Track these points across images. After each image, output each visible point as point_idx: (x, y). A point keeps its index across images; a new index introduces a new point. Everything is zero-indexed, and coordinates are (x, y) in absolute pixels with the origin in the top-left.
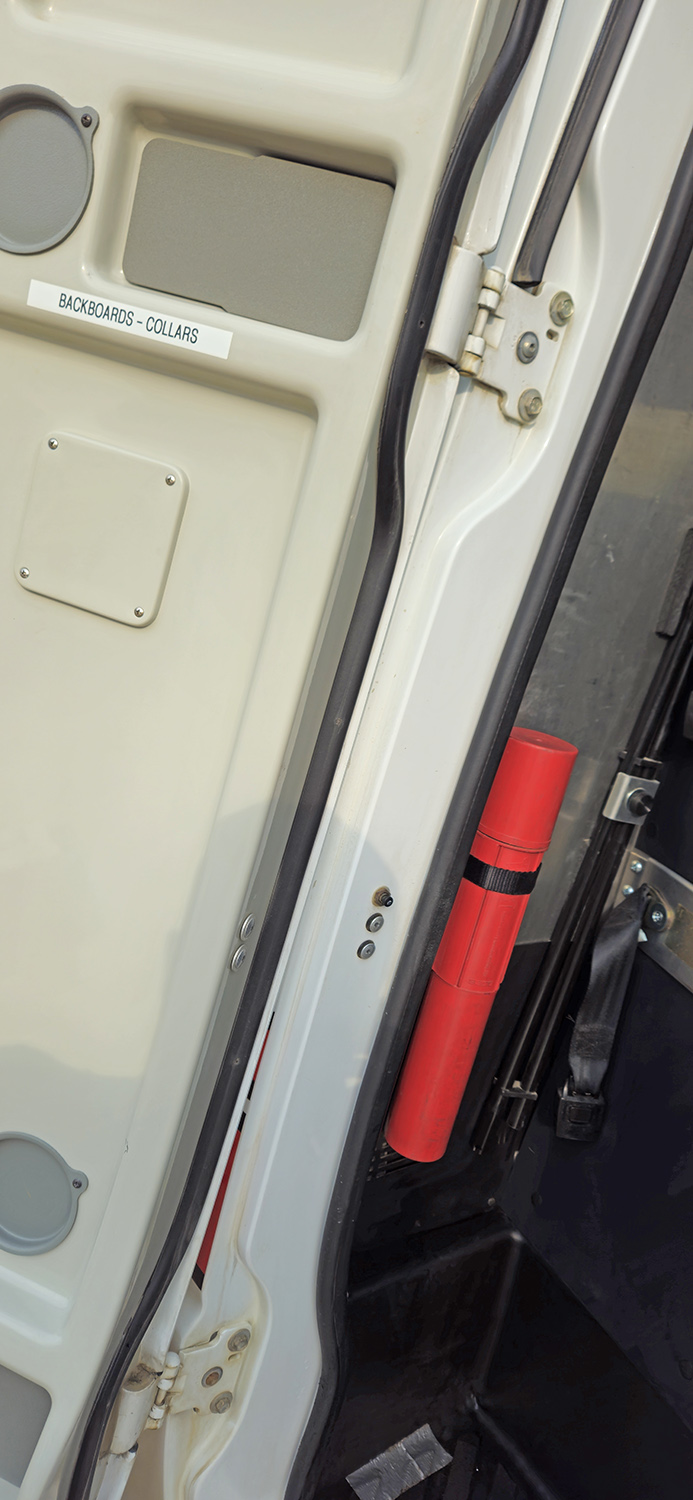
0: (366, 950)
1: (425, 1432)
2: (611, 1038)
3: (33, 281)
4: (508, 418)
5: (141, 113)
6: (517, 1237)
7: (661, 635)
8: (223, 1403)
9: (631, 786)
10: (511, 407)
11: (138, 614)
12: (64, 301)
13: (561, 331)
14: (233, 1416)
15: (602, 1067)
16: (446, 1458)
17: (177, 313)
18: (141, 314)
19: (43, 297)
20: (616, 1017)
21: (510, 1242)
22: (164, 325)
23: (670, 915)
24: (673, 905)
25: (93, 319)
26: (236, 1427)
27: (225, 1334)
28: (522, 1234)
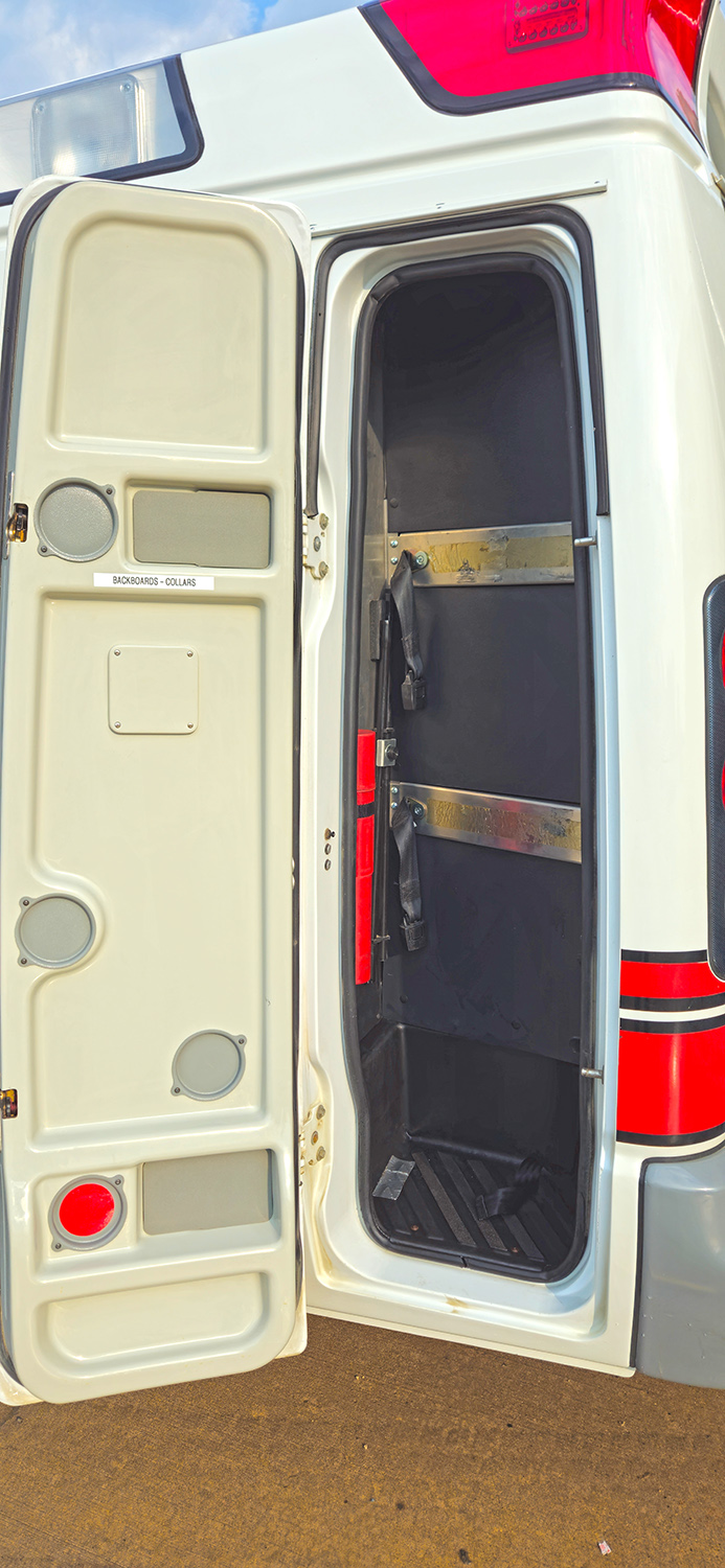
0: (327, 865)
1: (393, 1160)
2: (418, 885)
3: (95, 574)
4: (315, 578)
5: (132, 482)
6: (401, 1027)
7: (373, 660)
8: (321, 1155)
9: (386, 745)
10: (317, 573)
11: (190, 727)
12: (116, 580)
13: (325, 531)
14: (327, 1161)
15: (418, 902)
16: (412, 1164)
17: (182, 573)
18: (162, 578)
19: (103, 581)
20: (417, 874)
21: (398, 1030)
22: (175, 581)
23: (425, 807)
24: (424, 801)
25: (135, 586)
26: (331, 1164)
27: (314, 1111)
28: (403, 1024)
